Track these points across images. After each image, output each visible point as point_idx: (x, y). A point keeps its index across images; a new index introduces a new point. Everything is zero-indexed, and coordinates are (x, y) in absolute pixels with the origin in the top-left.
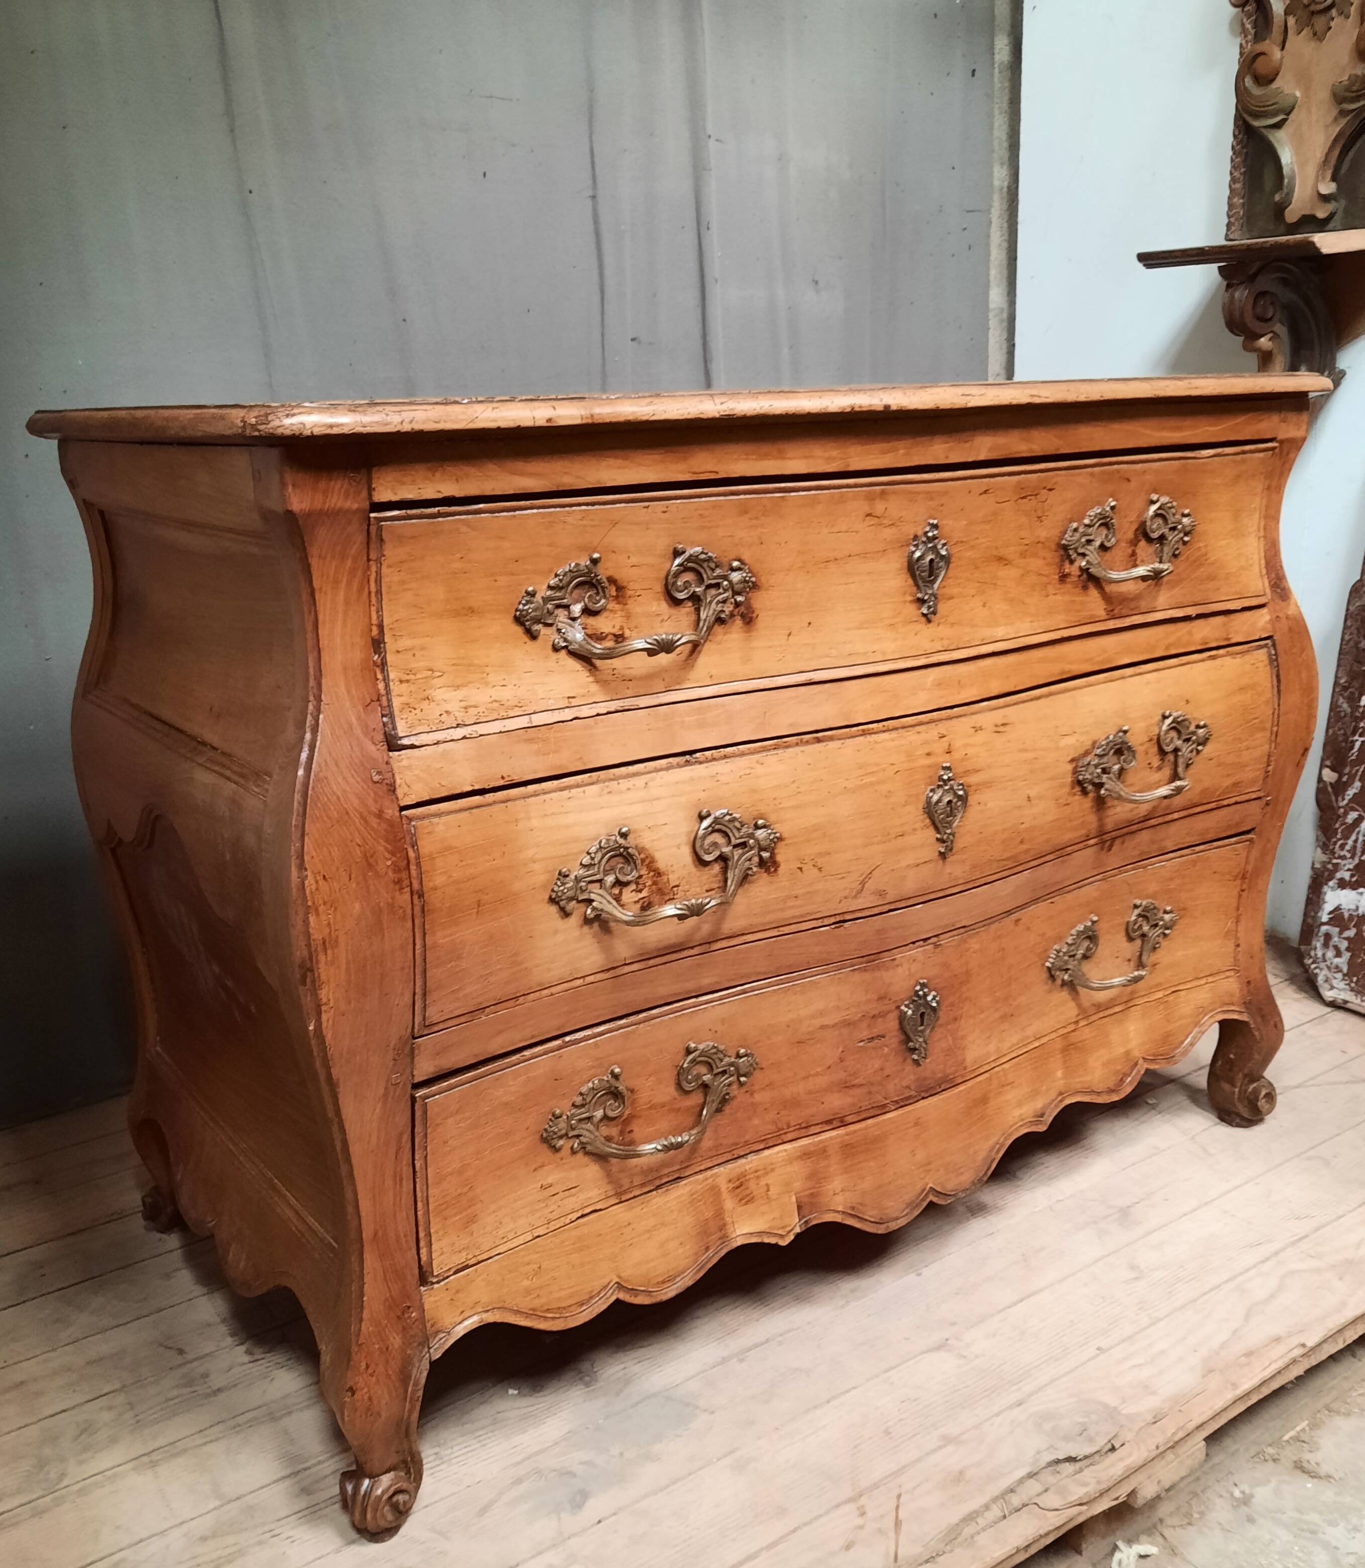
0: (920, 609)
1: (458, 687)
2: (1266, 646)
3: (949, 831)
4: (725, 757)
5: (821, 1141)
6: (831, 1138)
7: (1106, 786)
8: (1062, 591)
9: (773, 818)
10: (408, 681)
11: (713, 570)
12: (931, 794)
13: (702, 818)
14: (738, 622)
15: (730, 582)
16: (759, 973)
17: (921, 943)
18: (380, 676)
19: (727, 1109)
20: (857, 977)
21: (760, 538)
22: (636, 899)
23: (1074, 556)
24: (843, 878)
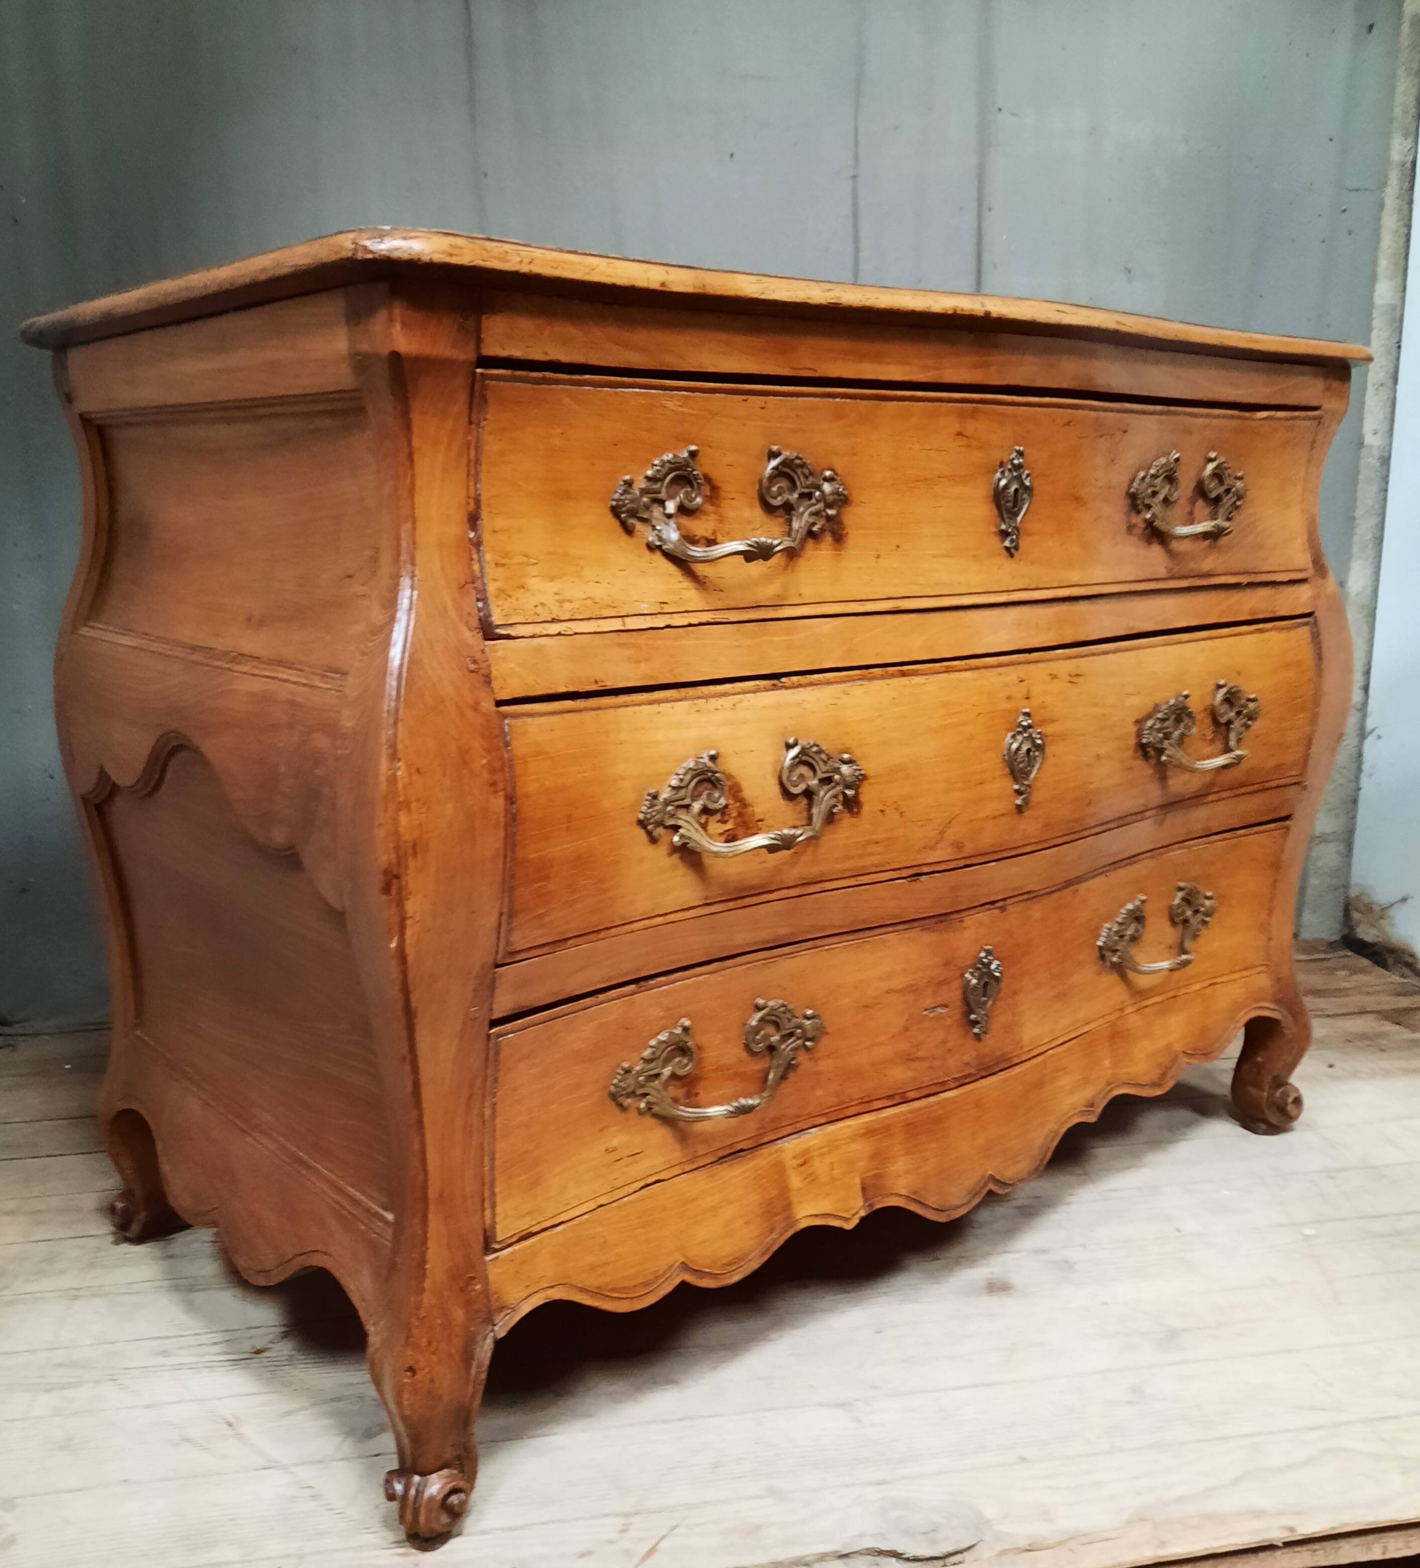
0: (1003, 541)
1: (552, 579)
2: (1309, 623)
3: (1026, 783)
4: (811, 684)
7: (1167, 752)
8: (1128, 542)
9: (858, 754)
10: (503, 565)
11: (806, 477)
12: (1011, 741)
13: (789, 747)
14: (828, 539)
15: (822, 492)
17: (989, 906)
18: (475, 556)
19: (792, 1077)
20: (928, 939)
21: (853, 448)
22: (721, 831)
23: (1141, 507)
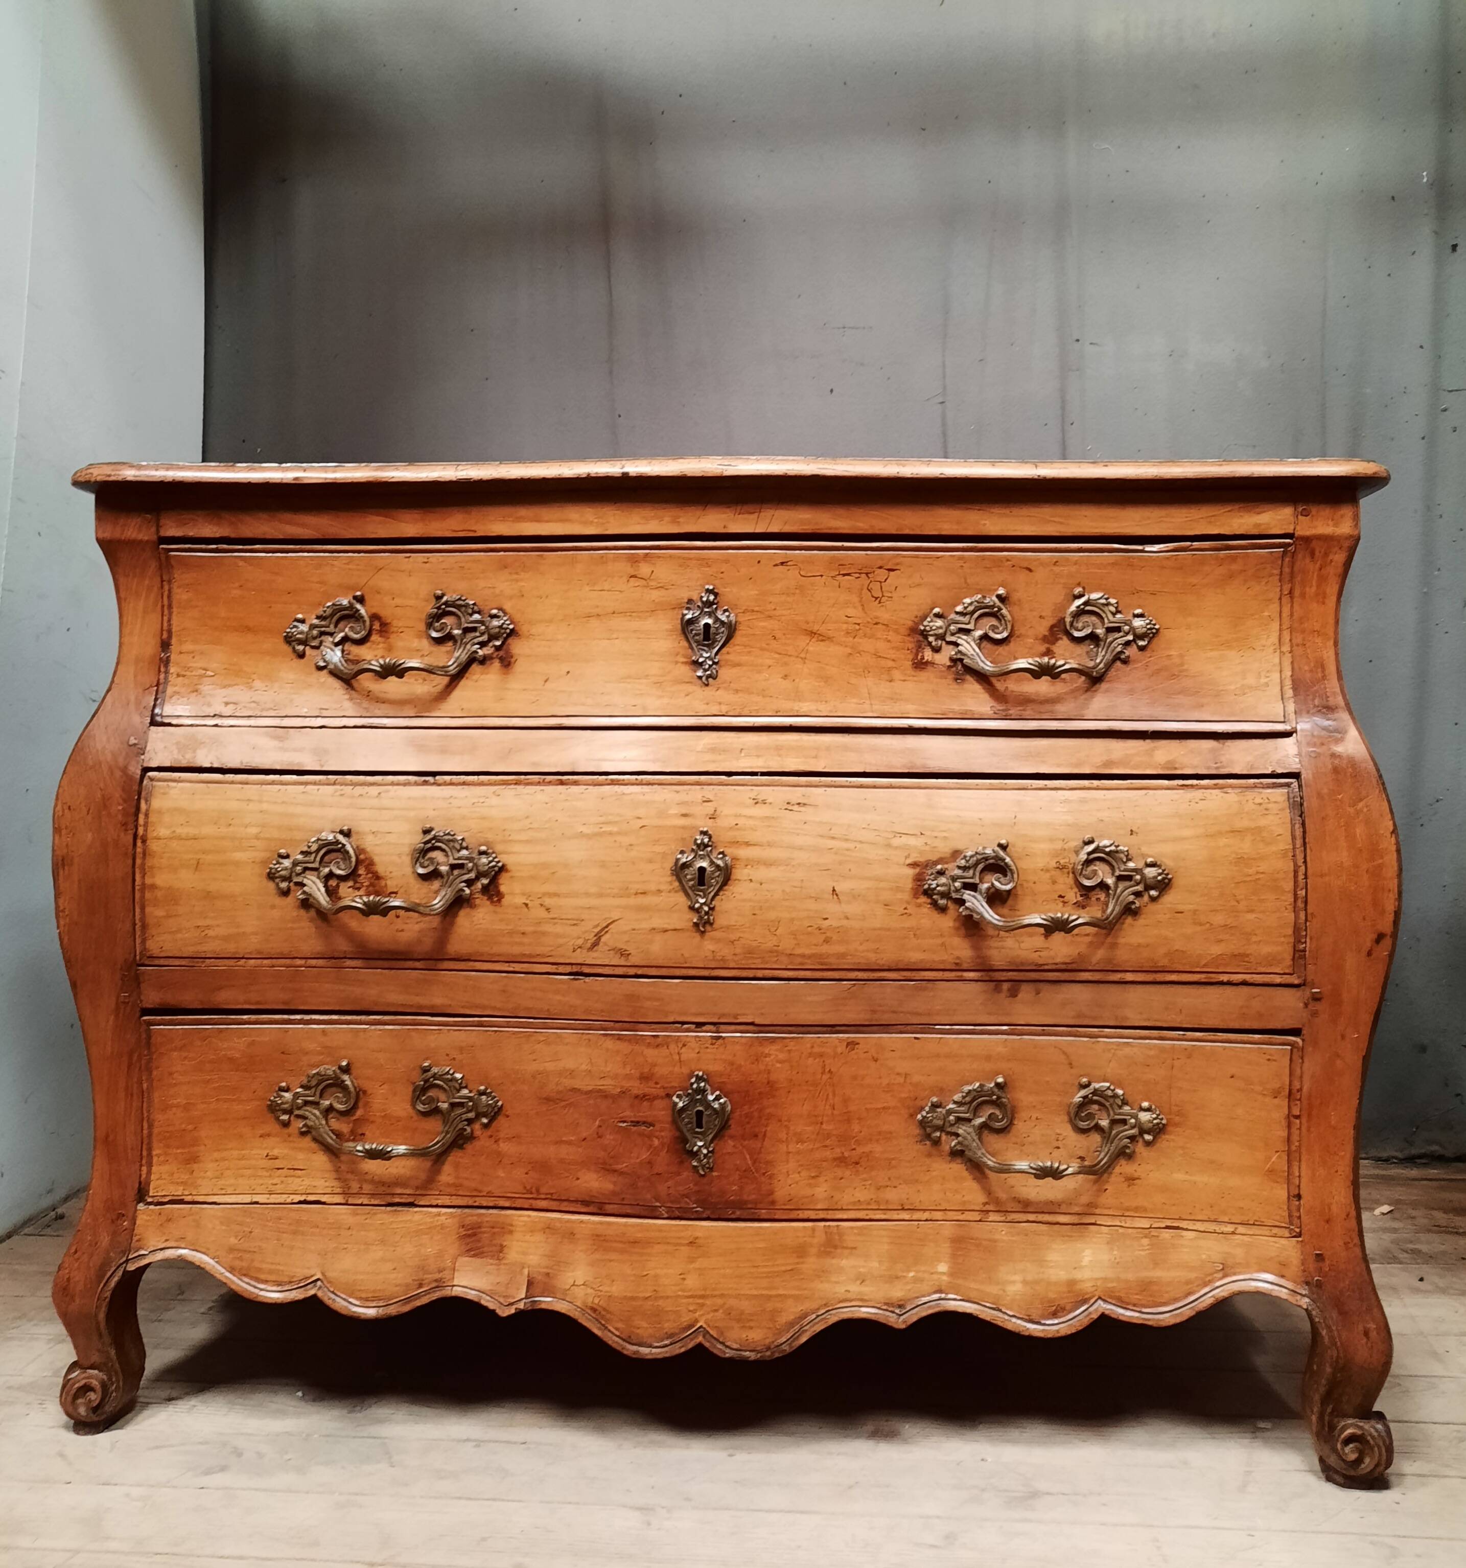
0: (695, 671)
1: (226, 687)
2: (1288, 785)
3: (702, 901)
4: (464, 784)
5: (568, 1221)
6: (582, 1222)
7: (968, 904)
8: (915, 679)
9: (499, 848)
10: (184, 676)
11: (471, 615)
12: (679, 856)
13: (423, 833)
14: (497, 664)
15: (488, 627)
16: (494, 1008)
17: (693, 1026)
18: (162, 669)
19: (465, 1147)
20: (609, 1044)
21: (521, 591)
22: (354, 895)
23: (936, 643)
24: (574, 925)
